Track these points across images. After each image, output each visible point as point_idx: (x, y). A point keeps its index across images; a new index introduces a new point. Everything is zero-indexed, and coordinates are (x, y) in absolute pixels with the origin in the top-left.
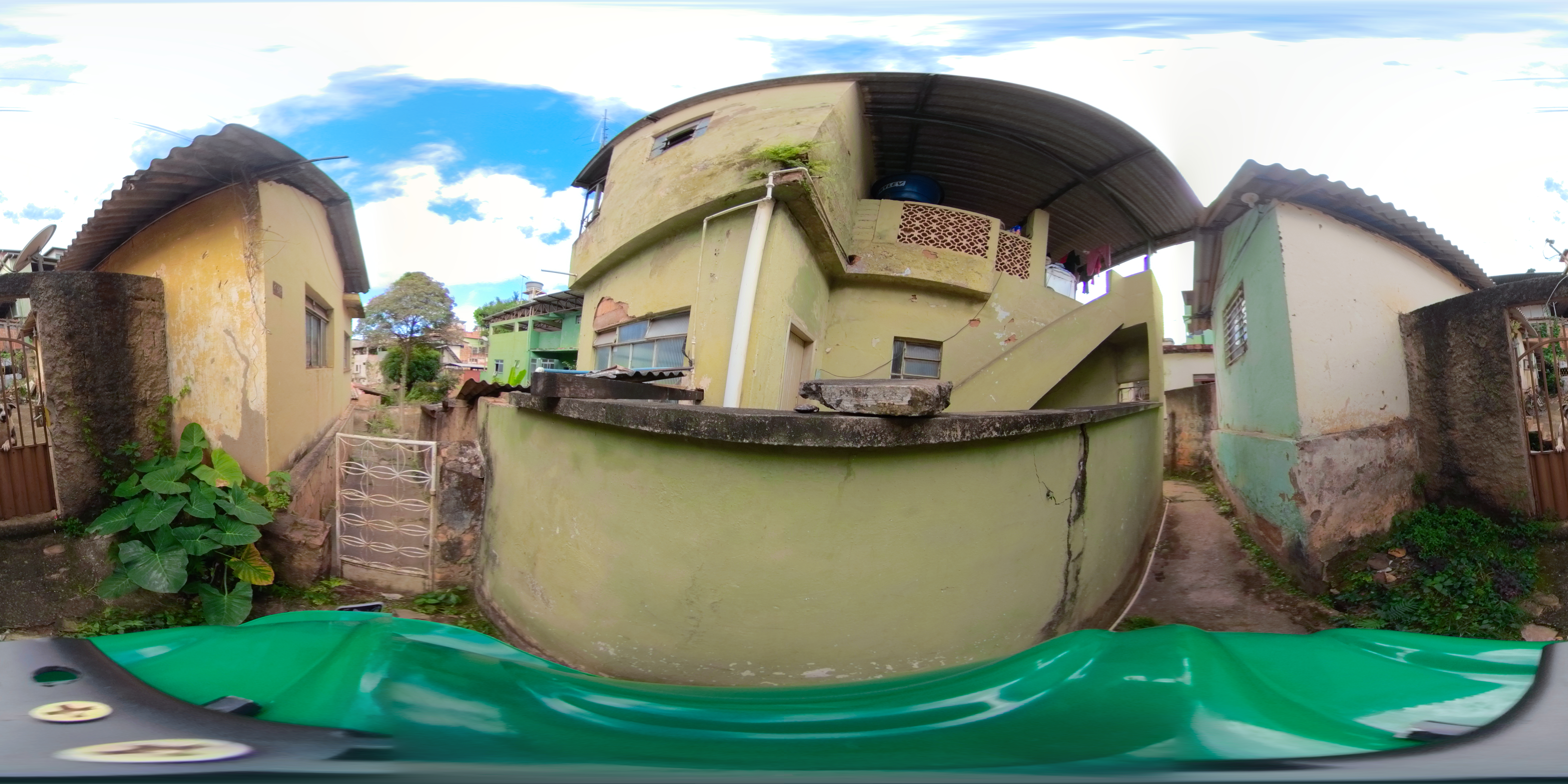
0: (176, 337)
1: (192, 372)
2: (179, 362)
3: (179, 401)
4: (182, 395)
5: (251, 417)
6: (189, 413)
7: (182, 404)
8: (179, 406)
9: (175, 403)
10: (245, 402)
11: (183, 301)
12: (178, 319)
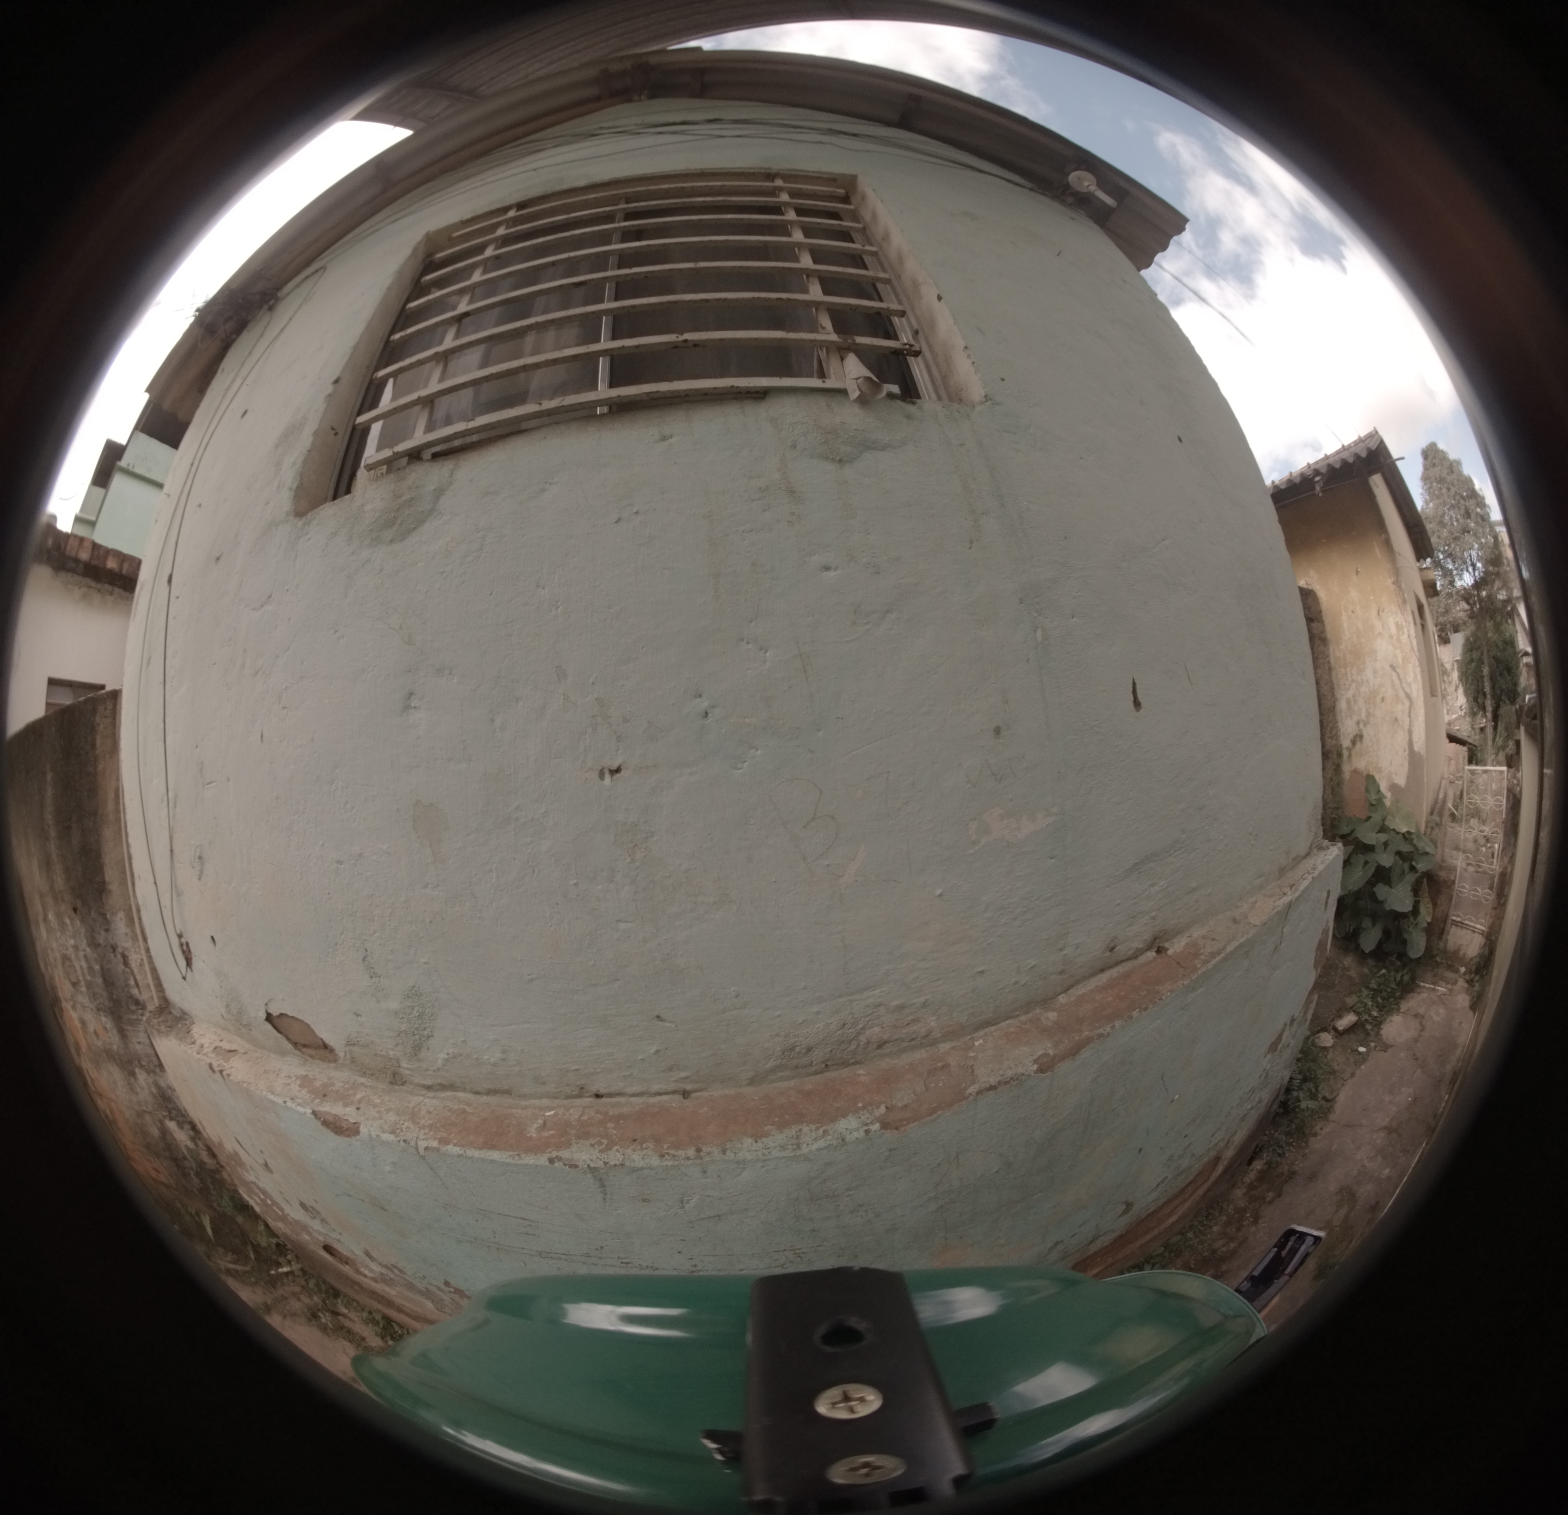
0: (1343, 670)
1: (1363, 713)
2: (1348, 702)
3: (1349, 749)
4: (1354, 742)
5: (1415, 760)
6: (1360, 763)
7: (1353, 753)
8: (1350, 756)
9: (1345, 753)
10: (1411, 744)
11: (1345, 625)
12: (1343, 647)
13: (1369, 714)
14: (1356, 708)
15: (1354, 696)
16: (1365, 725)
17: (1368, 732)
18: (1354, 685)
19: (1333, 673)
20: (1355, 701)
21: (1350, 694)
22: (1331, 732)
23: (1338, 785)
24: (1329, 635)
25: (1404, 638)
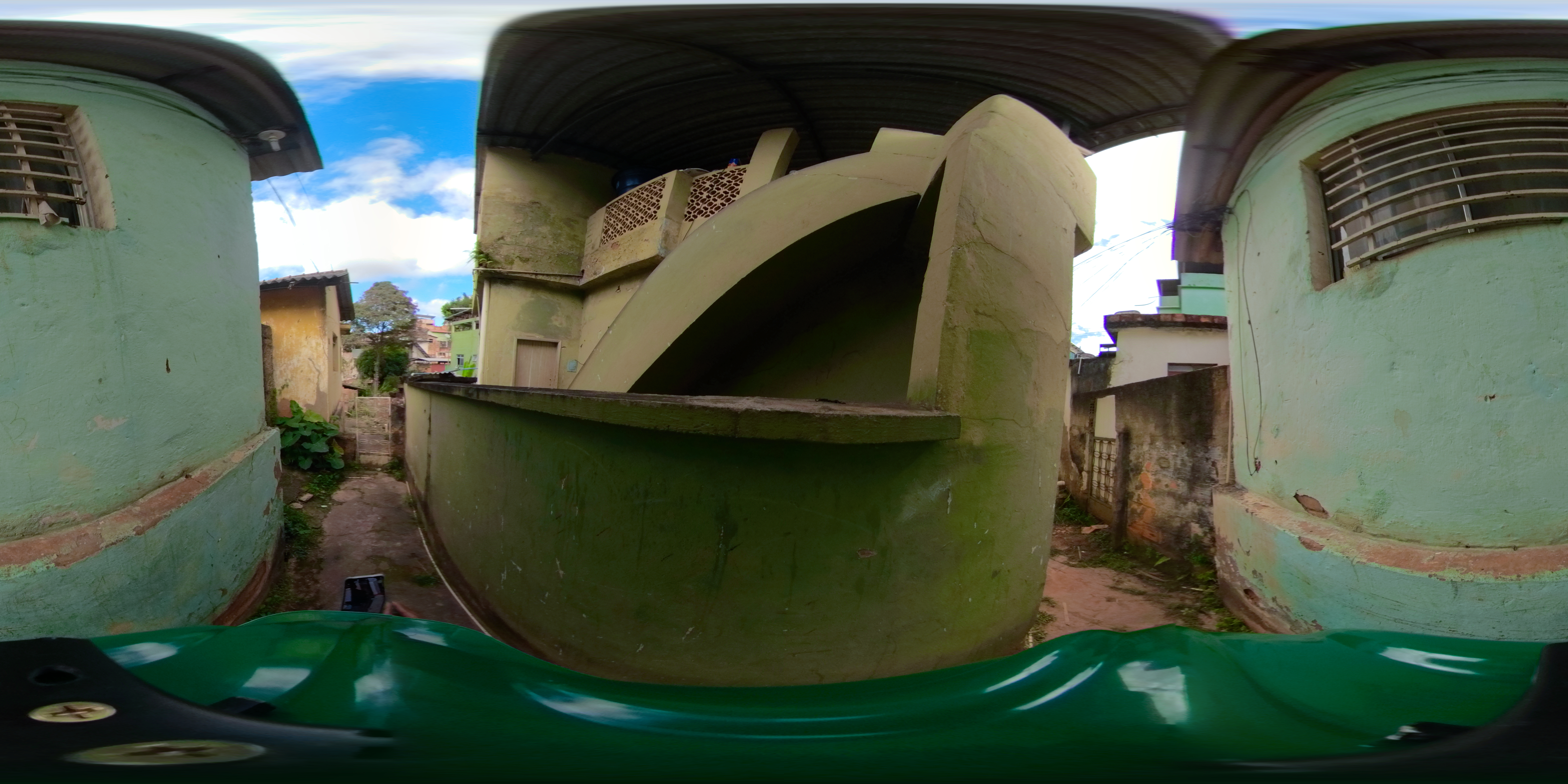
0: (279, 359)
1: (289, 377)
2: (281, 372)
3: (280, 390)
4: (283, 388)
5: (320, 394)
6: (287, 395)
7: (282, 392)
8: (280, 393)
9: (278, 392)
10: (318, 389)
11: (285, 341)
12: (281, 350)
13: (292, 377)
14: (285, 374)
15: (284, 369)
16: (290, 381)
17: (291, 384)
18: (285, 365)
19: (274, 360)
20: (285, 372)
21: (282, 369)
22: (270, 383)
23: (274, 404)
24: (274, 343)
25: (320, 349)
